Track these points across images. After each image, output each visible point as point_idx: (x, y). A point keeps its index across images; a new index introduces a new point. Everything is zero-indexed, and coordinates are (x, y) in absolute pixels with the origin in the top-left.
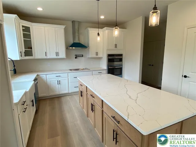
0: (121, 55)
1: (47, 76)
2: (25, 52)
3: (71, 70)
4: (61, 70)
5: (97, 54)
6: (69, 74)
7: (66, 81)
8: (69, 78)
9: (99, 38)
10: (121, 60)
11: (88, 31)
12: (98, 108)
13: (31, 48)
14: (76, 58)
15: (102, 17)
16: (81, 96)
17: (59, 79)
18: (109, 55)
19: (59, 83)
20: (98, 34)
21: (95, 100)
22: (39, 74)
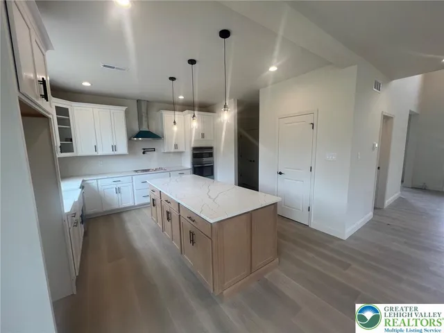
0: (211, 148)
1: (99, 181)
2: (60, 147)
3: (136, 171)
4: (121, 173)
5: (176, 146)
6: (134, 177)
7: (130, 188)
8: (134, 183)
9: (175, 128)
10: (211, 155)
11: (161, 115)
12: (175, 214)
13: (71, 140)
14: (144, 153)
15: (181, 97)
16: (154, 205)
17: (119, 186)
18: (195, 149)
19: (118, 191)
20: (175, 122)
21: (172, 205)
22: (85, 179)
